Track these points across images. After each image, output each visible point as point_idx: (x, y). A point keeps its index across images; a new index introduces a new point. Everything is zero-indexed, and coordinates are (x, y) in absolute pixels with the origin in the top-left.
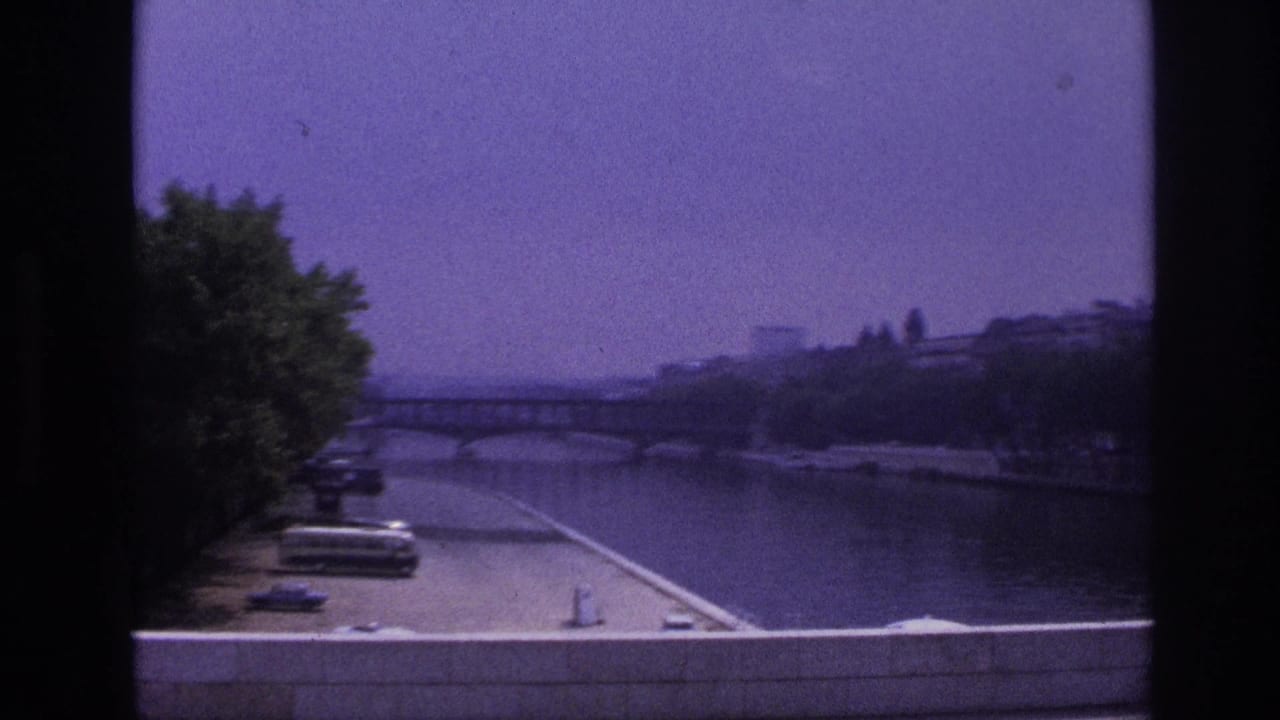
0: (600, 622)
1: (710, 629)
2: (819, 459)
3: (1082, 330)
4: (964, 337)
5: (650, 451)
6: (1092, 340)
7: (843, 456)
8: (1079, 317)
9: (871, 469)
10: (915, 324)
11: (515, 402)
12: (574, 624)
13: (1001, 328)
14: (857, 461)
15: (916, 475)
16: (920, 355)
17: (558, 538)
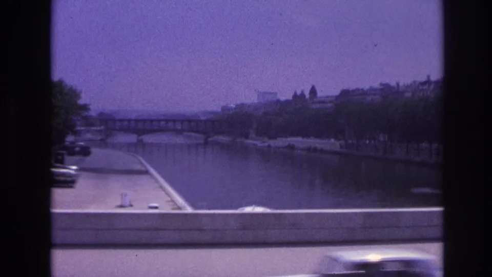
0: (131, 206)
1: (174, 209)
2: (273, 143)
3: (375, 94)
4: (331, 97)
5: (210, 139)
6: (378, 98)
7: (281, 142)
8: (375, 90)
9: (291, 147)
10: (313, 91)
11: (167, 121)
12: (121, 206)
13: (345, 93)
14: (287, 144)
15: (309, 149)
16: (314, 103)
17: (146, 172)
